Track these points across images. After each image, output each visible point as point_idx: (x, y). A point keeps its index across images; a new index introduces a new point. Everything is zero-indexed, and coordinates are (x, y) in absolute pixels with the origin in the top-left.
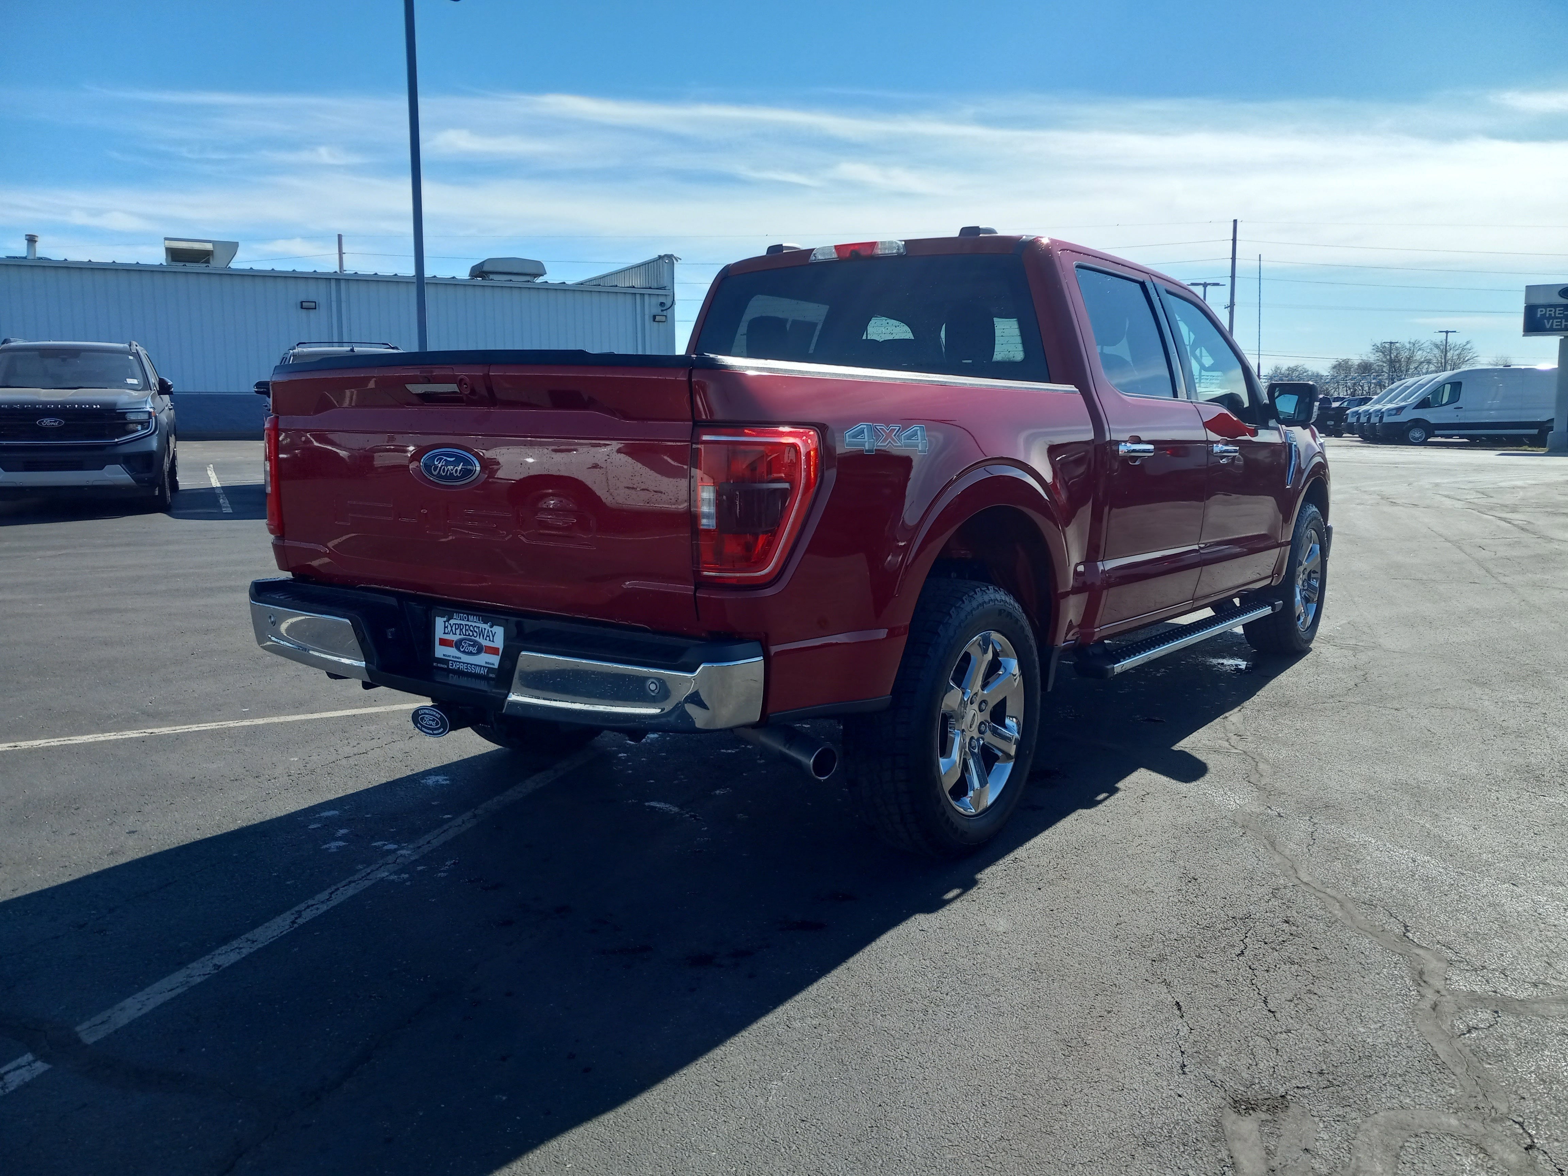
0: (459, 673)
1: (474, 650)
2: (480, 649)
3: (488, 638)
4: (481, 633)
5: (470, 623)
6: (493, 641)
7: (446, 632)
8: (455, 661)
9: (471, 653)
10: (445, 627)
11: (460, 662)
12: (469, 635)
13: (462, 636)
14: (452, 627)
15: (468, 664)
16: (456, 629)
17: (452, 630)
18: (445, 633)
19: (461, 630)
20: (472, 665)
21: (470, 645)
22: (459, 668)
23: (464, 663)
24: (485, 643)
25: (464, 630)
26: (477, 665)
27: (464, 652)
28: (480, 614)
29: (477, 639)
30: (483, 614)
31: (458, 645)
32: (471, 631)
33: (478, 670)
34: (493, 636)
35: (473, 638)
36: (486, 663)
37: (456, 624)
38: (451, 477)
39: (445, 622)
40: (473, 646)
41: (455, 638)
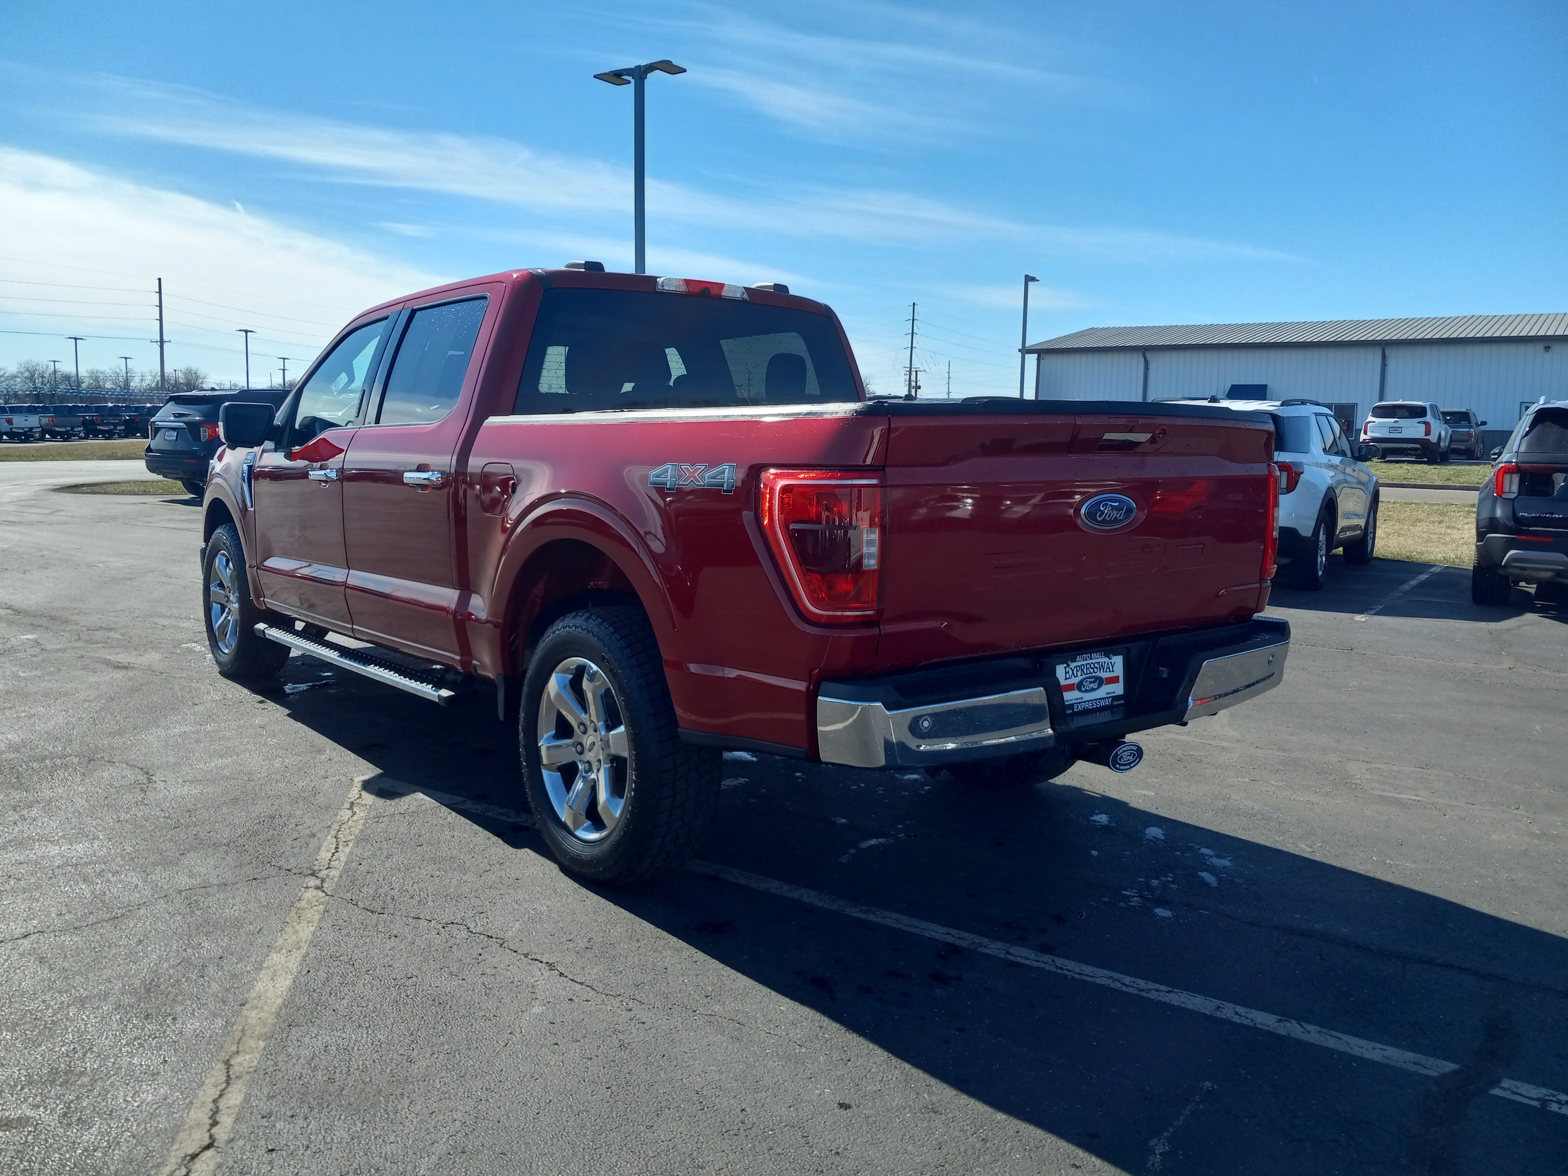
0: (1086, 712)
1: (1095, 685)
2: (1101, 682)
3: (1108, 670)
4: (1101, 667)
5: (1094, 661)
6: (1113, 671)
7: (1068, 677)
8: (1079, 703)
9: (1093, 690)
10: (1066, 673)
11: (1084, 702)
12: (1090, 673)
13: (1084, 676)
14: (1073, 671)
15: (1092, 700)
16: (1077, 671)
17: (1073, 673)
18: (1066, 679)
19: (1082, 670)
20: (1096, 700)
21: (1091, 682)
22: (1084, 708)
23: (1088, 701)
24: (1104, 675)
25: (1085, 670)
26: (1101, 699)
27: (1086, 691)
28: (1102, 649)
29: (1098, 674)
30: (1105, 648)
31: (1079, 686)
32: (1091, 668)
33: (1103, 703)
34: (1113, 667)
35: (1094, 674)
36: (1107, 694)
37: (1076, 667)
38: (1116, 521)
39: (1065, 668)
40: (1093, 682)
41: (1075, 681)
